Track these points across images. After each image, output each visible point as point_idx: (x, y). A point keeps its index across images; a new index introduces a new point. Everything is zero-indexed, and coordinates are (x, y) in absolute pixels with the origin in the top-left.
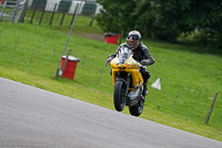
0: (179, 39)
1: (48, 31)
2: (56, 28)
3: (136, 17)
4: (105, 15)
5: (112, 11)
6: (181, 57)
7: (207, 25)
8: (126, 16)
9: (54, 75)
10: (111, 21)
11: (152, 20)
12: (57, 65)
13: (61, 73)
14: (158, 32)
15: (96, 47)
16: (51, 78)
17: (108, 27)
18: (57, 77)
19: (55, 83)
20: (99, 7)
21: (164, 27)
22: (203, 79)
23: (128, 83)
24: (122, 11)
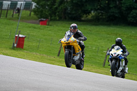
0: (83, 19)
1: (6, 21)
2: (10, 19)
3: (56, 8)
4: (38, 8)
5: (42, 6)
6: (85, 29)
7: (98, 9)
8: (51, 8)
9: (12, 46)
10: (42, 11)
11: (66, 9)
12: (13, 41)
13: (15, 45)
14: (70, 16)
15: (35, 28)
16: (10, 49)
17: (41, 15)
18: (13, 48)
19: (13, 51)
20: (34, 4)
21: (73, 12)
22: (99, 41)
23: (72, 51)
24: (48, 5)
